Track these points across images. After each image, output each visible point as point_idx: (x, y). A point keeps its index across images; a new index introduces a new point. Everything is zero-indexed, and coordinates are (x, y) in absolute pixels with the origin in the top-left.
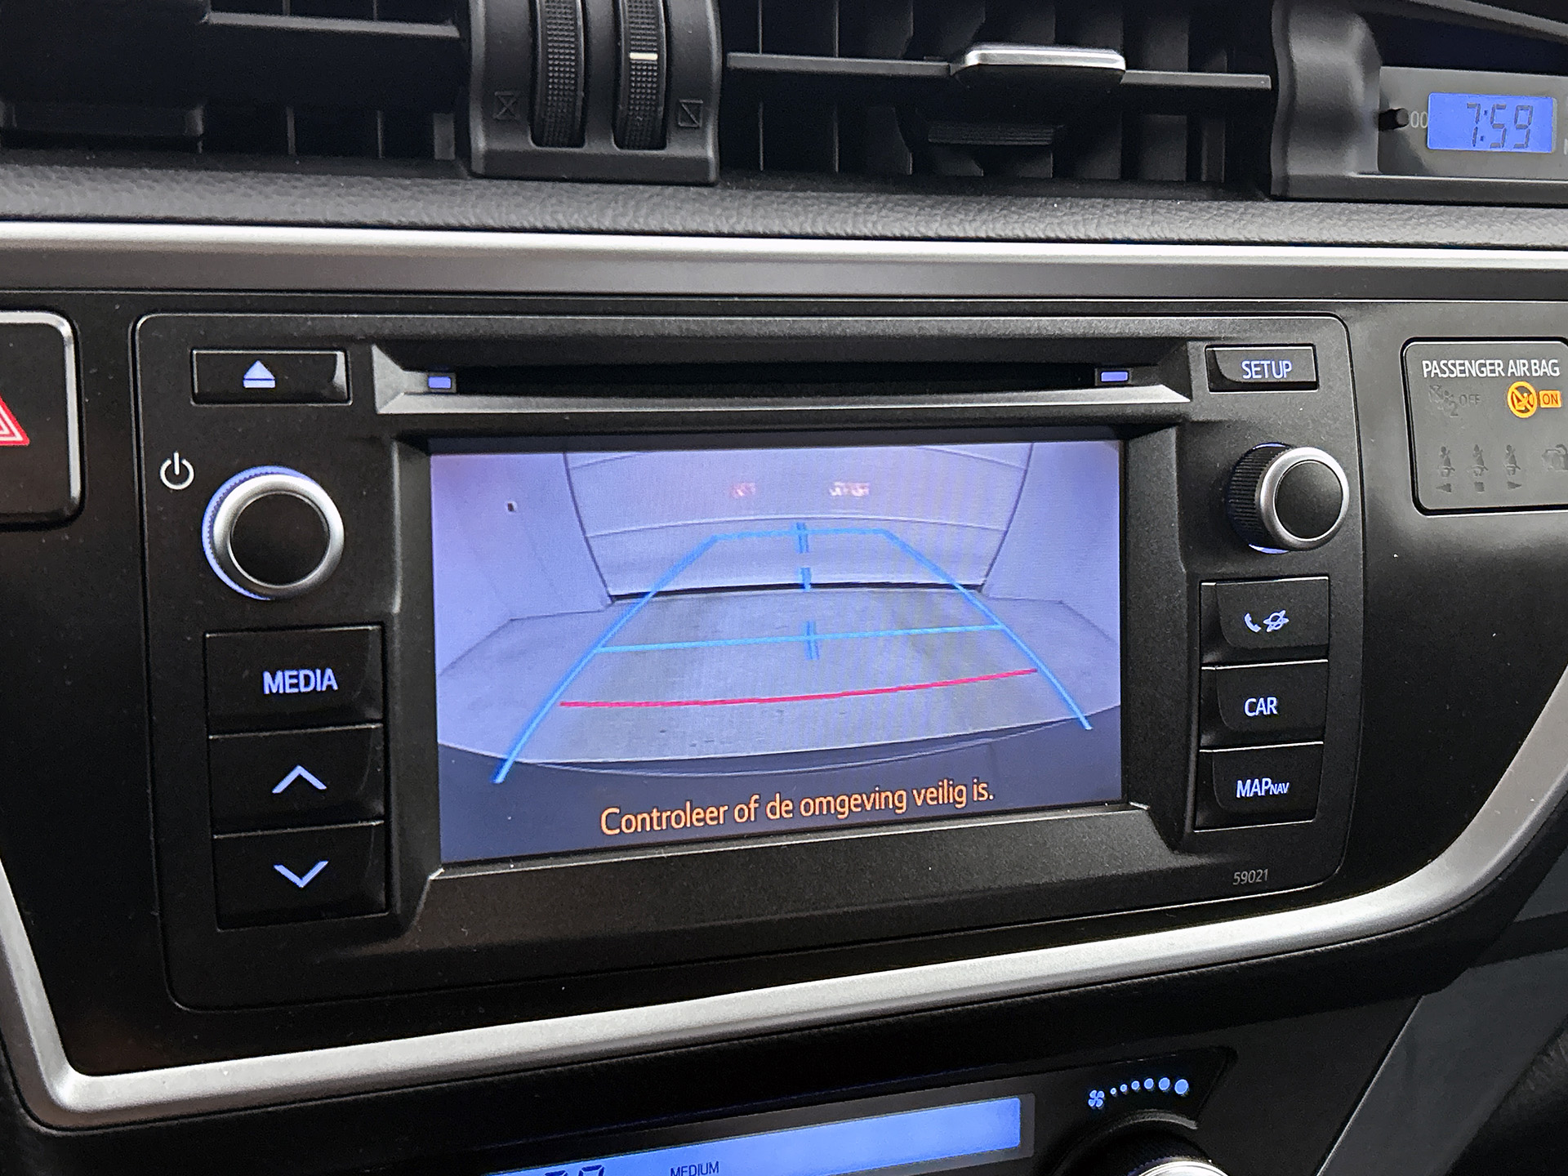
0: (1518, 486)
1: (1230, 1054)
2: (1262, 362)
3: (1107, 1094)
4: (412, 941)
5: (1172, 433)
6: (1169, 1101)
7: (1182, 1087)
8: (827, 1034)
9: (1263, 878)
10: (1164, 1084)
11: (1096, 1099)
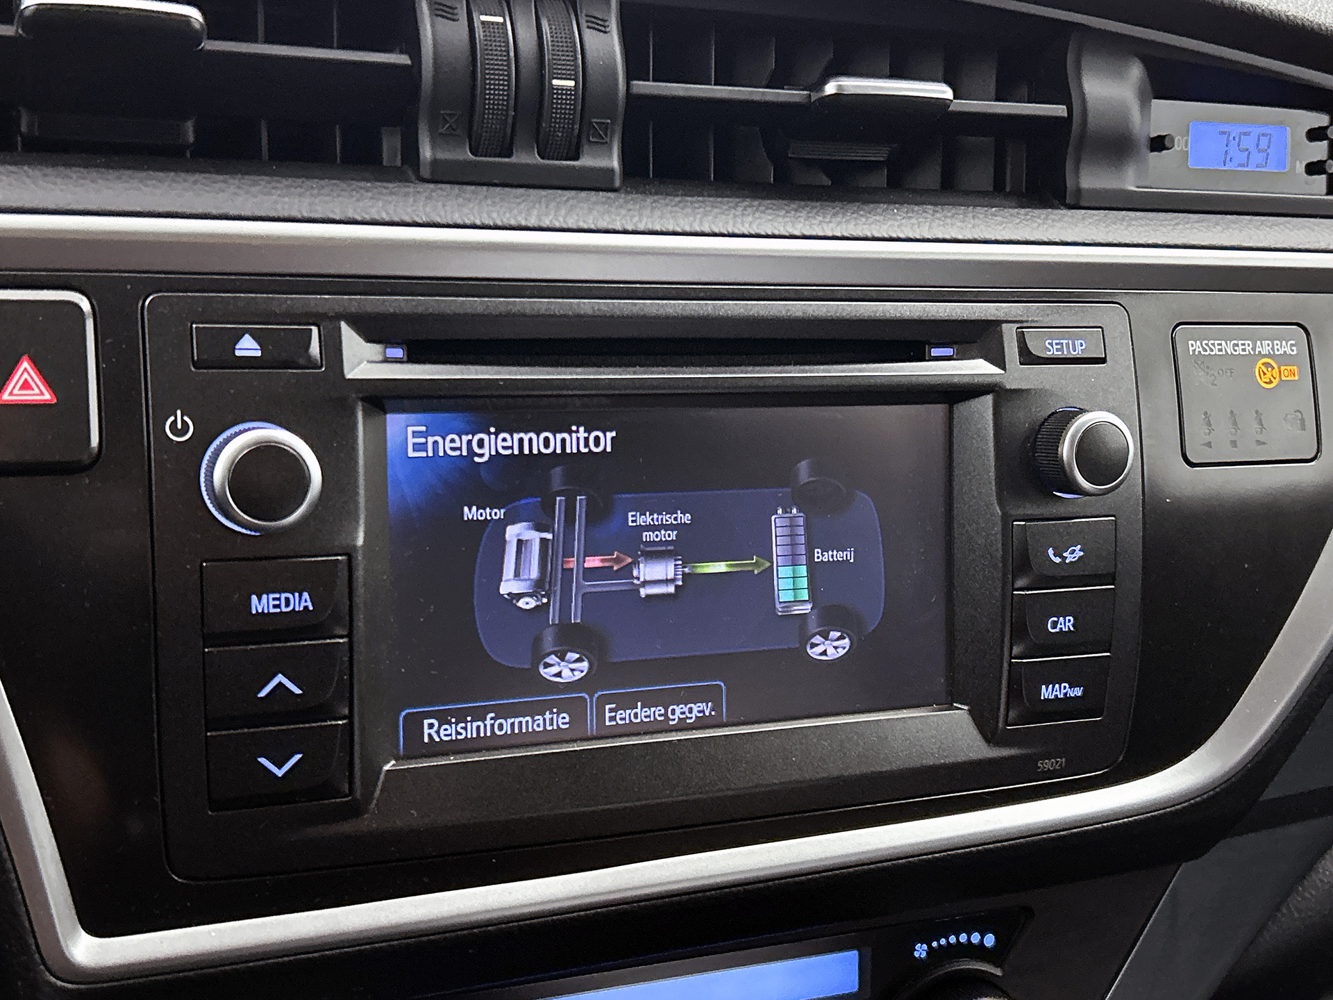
0: (1264, 443)
1: (1028, 912)
2: (1062, 341)
3: (930, 947)
4: (368, 823)
5: (989, 399)
6: (979, 952)
7: (990, 940)
8: (708, 898)
9: (1061, 765)
10: (976, 938)
11: (921, 951)
